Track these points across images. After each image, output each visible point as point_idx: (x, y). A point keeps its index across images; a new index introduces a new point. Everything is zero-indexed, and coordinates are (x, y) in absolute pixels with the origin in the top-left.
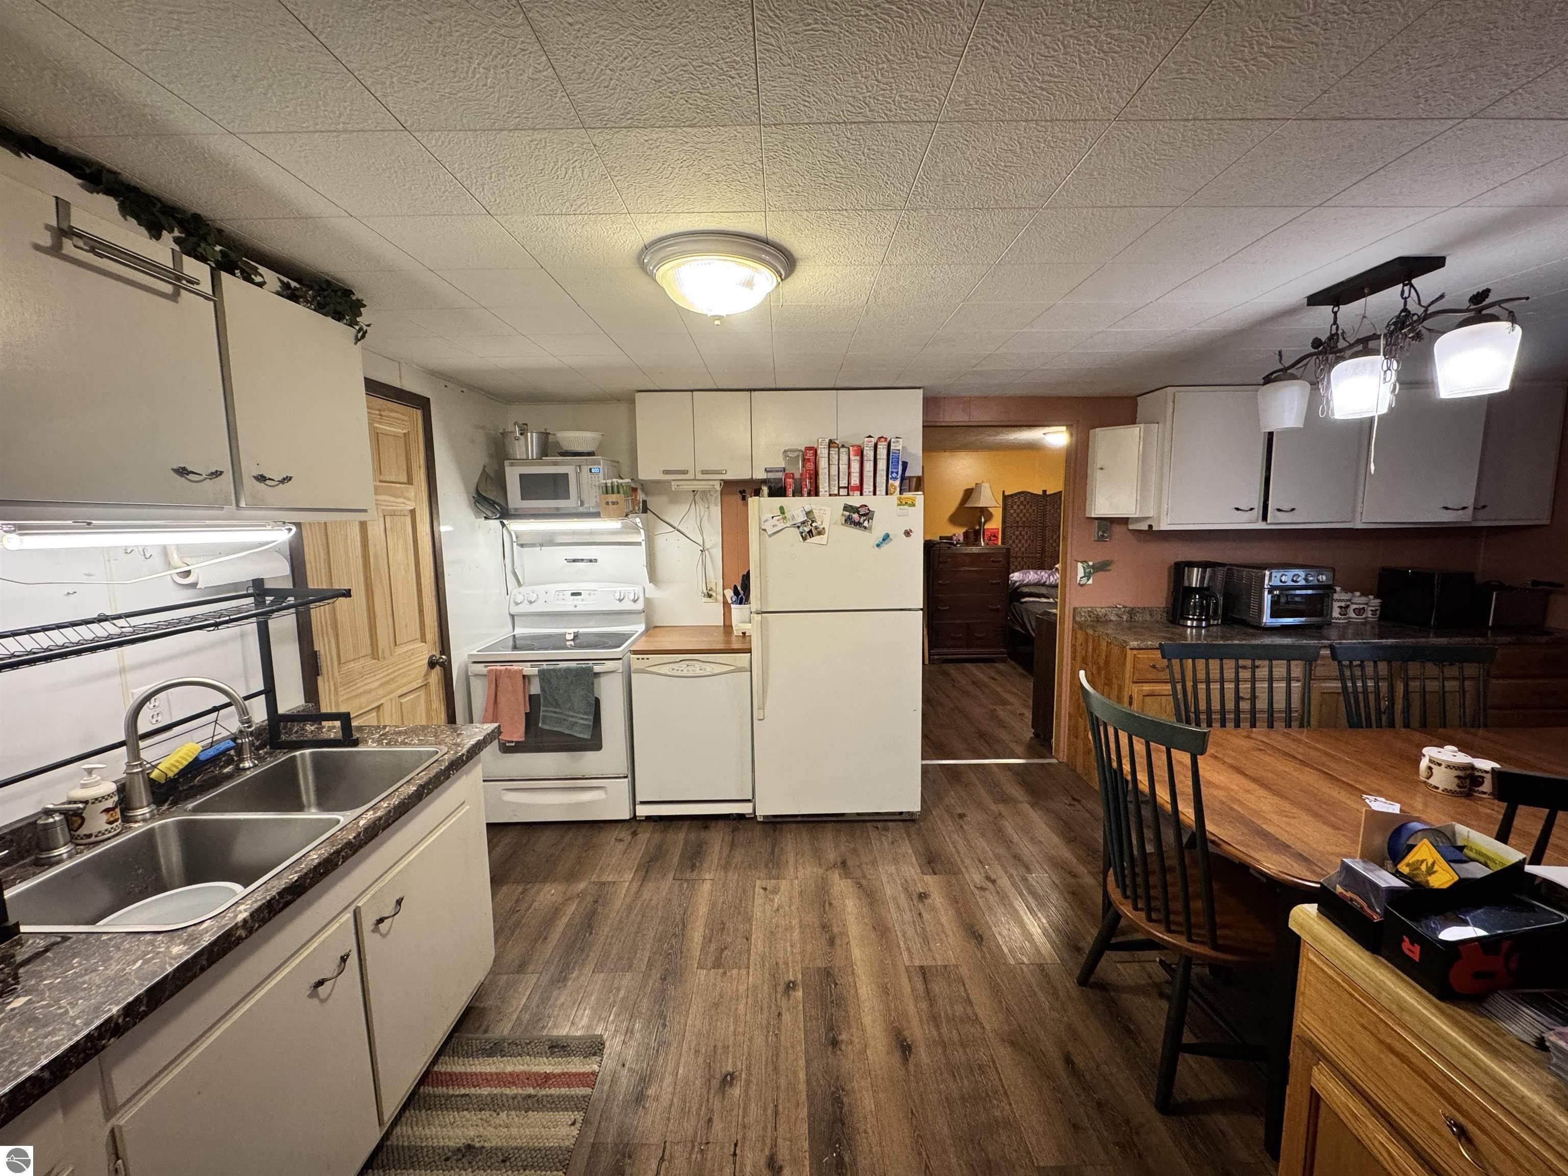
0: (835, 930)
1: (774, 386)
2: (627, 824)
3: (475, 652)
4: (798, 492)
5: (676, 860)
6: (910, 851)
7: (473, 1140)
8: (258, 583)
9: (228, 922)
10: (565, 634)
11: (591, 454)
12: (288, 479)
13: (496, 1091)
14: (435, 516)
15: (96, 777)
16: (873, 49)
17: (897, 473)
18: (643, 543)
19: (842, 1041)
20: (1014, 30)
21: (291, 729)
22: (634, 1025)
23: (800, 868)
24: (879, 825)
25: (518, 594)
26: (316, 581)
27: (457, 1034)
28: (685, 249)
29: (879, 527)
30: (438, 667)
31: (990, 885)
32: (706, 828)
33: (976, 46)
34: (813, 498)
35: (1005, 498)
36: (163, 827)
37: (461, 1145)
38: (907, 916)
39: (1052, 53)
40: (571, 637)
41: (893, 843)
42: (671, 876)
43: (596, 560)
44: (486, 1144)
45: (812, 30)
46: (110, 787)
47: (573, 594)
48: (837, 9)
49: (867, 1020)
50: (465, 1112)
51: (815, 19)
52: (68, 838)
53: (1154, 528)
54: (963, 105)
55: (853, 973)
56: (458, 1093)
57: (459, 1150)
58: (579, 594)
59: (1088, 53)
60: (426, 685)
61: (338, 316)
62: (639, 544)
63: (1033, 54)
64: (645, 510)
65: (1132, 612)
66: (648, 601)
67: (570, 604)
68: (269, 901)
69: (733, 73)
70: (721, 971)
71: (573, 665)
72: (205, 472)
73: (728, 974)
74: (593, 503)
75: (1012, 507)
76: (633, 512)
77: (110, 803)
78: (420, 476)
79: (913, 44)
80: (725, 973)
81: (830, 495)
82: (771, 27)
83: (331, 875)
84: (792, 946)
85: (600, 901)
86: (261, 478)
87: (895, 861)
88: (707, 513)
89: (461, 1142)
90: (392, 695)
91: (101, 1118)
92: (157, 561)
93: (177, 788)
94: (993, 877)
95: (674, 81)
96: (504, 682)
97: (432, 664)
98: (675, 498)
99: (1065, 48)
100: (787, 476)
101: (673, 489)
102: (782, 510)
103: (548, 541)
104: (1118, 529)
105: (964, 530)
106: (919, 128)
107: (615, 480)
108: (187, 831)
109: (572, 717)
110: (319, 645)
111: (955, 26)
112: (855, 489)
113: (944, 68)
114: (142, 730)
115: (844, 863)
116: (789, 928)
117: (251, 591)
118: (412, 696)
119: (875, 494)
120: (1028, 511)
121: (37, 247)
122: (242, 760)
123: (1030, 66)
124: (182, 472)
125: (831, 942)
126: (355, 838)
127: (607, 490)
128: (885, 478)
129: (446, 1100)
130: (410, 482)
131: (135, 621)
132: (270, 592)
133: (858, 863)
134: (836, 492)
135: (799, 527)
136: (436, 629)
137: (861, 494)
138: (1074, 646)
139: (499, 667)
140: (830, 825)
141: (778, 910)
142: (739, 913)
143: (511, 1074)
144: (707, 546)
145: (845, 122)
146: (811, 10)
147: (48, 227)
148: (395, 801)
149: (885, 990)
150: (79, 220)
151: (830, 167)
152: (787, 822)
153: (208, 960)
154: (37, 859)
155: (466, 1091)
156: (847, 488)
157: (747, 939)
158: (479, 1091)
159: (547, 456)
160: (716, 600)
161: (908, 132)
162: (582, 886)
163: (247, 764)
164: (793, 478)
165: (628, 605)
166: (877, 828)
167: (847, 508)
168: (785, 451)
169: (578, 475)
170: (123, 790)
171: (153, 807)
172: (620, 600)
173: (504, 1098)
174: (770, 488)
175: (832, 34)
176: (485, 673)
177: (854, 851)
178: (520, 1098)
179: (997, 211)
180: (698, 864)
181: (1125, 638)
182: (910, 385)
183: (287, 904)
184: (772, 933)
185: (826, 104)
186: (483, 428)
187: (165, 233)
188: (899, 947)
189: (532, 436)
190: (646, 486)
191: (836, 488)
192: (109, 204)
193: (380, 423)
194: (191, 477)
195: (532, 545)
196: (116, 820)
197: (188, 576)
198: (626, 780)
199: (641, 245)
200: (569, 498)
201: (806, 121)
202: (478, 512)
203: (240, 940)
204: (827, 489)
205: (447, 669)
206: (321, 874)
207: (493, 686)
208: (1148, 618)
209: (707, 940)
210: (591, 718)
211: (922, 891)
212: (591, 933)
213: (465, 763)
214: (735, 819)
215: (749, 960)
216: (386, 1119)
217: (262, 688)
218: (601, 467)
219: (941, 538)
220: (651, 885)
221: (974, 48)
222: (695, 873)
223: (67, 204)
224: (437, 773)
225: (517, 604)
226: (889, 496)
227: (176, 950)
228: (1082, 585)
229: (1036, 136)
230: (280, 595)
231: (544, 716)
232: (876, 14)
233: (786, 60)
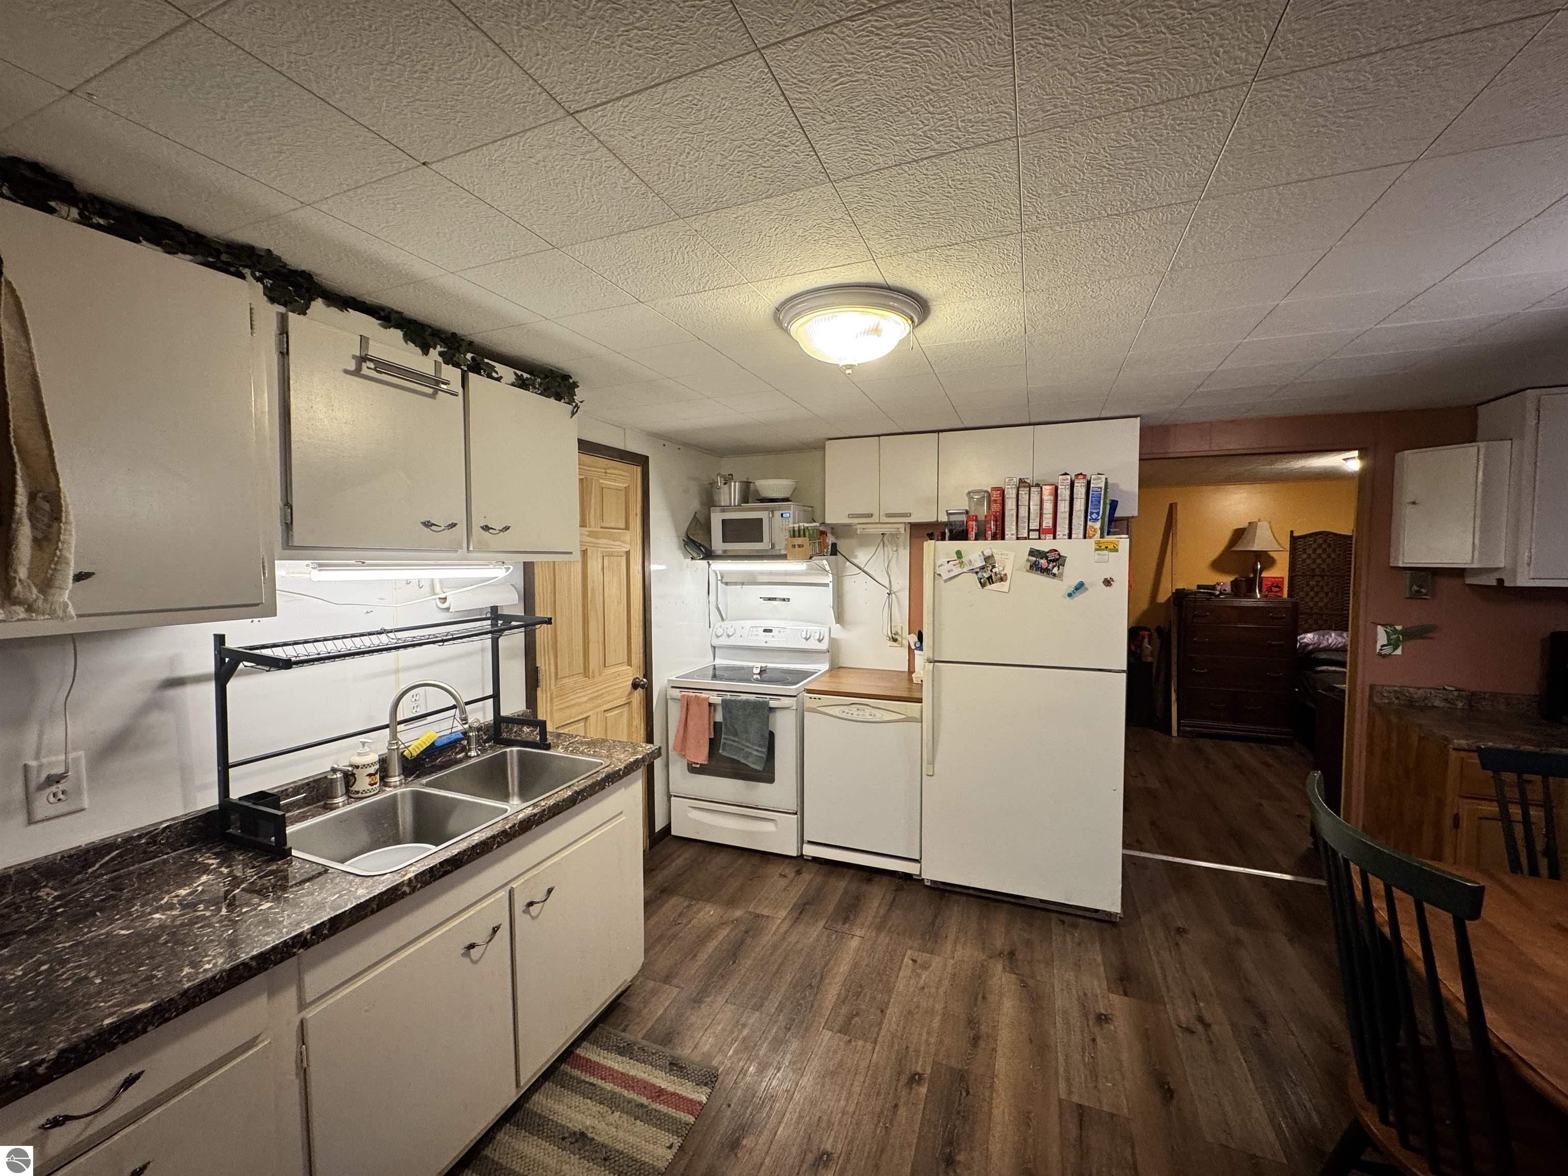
0: (983, 1028)
1: (962, 426)
2: (794, 861)
3: (674, 678)
4: (981, 536)
5: (831, 908)
6: (1099, 959)
7: (587, 1129)
8: (494, 609)
9: (398, 879)
10: (752, 668)
11: (786, 500)
12: (507, 528)
13: (618, 1089)
14: (646, 557)
15: (367, 749)
16: (912, 84)
17: (1098, 513)
18: (831, 584)
19: (959, 1162)
20: (1063, 21)
21: (511, 730)
22: (749, 1067)
23: (959, 947)
24: (1067, 919)
25: (719, 627)
26: (540, 613)
27: (601, 1025)
28: (813, 305)
29: (1071, 574)
30: (640, 690)
31: (1200, 1028)
32: (869, 880)
33: (1024, 49)
34: (999, 542)
35: (1294, 540)
36: (403, 794)
37: (576, 1129)
38: (1076, 1038)
39: (1125, 31)
40: (758, 671)
41: (1079, 944)
42: (821, 923)
43: (789, 600)
44: (596, 1138)
45: (841, 84)
46: (374, 757)
47: (765, 631)
48: (856, 59)
49: (995, 1148)
50: (589, 1101)
51: (839, 73)
52: (344, 791)
53: (1507, 584)
54: (1040, 112)
55: (992, 1087)
56: (587, 1080)
57: (575, 1133)
58: (770, 631)
59: (1174, 18)
60: (629, 703)
61: (559, 398)
62: (827, 585)
63: (1100, 39)
64: (834, 551)
65: (1472, 699)
66: (833, 642)
67: (762, 640)
68: (431, 868)
69: (785, 142)
70: (847, 1038)
71: (752, 697)
72: (443, 524)
73: (853, 1043)
74: (783, 545)
75: (1304, 551)
76: (821, 554)
77: (372, 770)
78: (637, 523)
79: (951, 67)
80: (850, 1041)
81: (1018, 538)
82: (800, 93)
83: (487, 856)
84: (928, 1033)
85: (751, 933)
86: (486, 528)
87: (1077, 965)
88: (895, 555)
89: (578, 1127)
90: (599, 709)
91: (295, 1010)
92: (426, 589)
93: (423, 765)
94: (1208, 1018)
95: (737, 163)
96: (694, 709)
97: (635, 686)
98: (865, 540)
99: (1139, 21)
100: (969, 518)
101: (859, 532)
102: (959, 554)
103: (751, 580)
104: (1444, 583)
105: (1232, 578)
106: (999, 148)
107: (801, 524)
108: (419, 799)
109: (748, 747)
110: (540, 663)
111: (990, 37)
112: (1047, 531)
113: (999, 82)
114: (400, 718)
115: (1012, 954)
116: (930, 1012)
117: (489, 615)
118: (616, 712)
119: (1070, 537)
120: (1329, 556)
121: (346, 372)
122: (470, 750)
123: (1104, 52)
124: (428, 524)
125: (975, 1040)
126: (510, 828)
127: (795, 534)
128: (1083, 519)
129: (578, 1083)
130: (627, 528)
131: (400, 635)
132: (503, 617)
133: (1029, 958)
134: (1026, 535)
135: (977, 573)
136: (642, 655)
137: (1054, 538)
138: (1370, 737)
139: (691, 694)
140: (1005, 906)
141: (923, 988)
142: (881, 981)
143: (633, 1078)
144: (894, 589)
145: (915, 161)
146: (831, 66)
147: (354, 357)
148: (551, 802)
149: (1025, 1119)
150: (374, 351)
151: (919, 205)
152: (956, 893)
153: (378, 905)
154: (325, 804)
155: (592, 1080)
156: (1039, 530)
157: (882, 1011)
158: (603, 1085)
159: (747, 503)
160: (902, 646)
161: (989, 154)
162: (738, 913)
163: (473, 753)
164: (976, 520)
165: (813, 645)
166: (1063, 922)
167: (1032, 553)
168: (969, 493)
169: (770, 520)
170: (383, 762)
171: (402, 777)
172: (807, 639)
173: (622, 1099)
174: (951, 531)
175: (862, 82)
176: (679, 697)
177: (1028, 943)
178: (633, 1104)
179: (1140, 214)
180: (851, 918)
181: (1444, 733)
182: (1123, 414)
183: (446, 873)
184: (910, 1012)
185: (887, 148)
186: (695, 479)
187: (431, 350)
188: (1057, 1073)
189: (735, 486)
190: (835, 529)
191: (1026, 531)
192: (397, 334)
193: (604, 479)
194: (433, 528)
195: (736, 584)
196: (375, 784)
197: (444, 602)
198: (795, 816)
199: (773, 309)
200: (762, 541)
201: (875, 168)
202: (686, 553)
203: (404, 894)
204: (1014, 532)
205: (648, 689)
206: (478, 854)
207: (684, 710)
208: (1502, 707)
209: (842, 1001)
210: (765, 750)
211: (1103, 1012)
212: (734, 962)
213: (621, 778)
214: (900, 878)
215: (878, 1034)
216: (522, 1084)
217: (491, 693)
218: (791, 512)
219: (1199, 587)
220: (801, 928)
221: (1023, 52)
222: (847, 926)
223: (367, 339)
224: (593, 783)
225: (718, 637)
226: (1087, 540)
227: (360, 892)
228: (1384, 656)
229: (1152, 123)
230: (508, 619)
231: (725, 743)
232: (897, 51)
233: (829, 118)
